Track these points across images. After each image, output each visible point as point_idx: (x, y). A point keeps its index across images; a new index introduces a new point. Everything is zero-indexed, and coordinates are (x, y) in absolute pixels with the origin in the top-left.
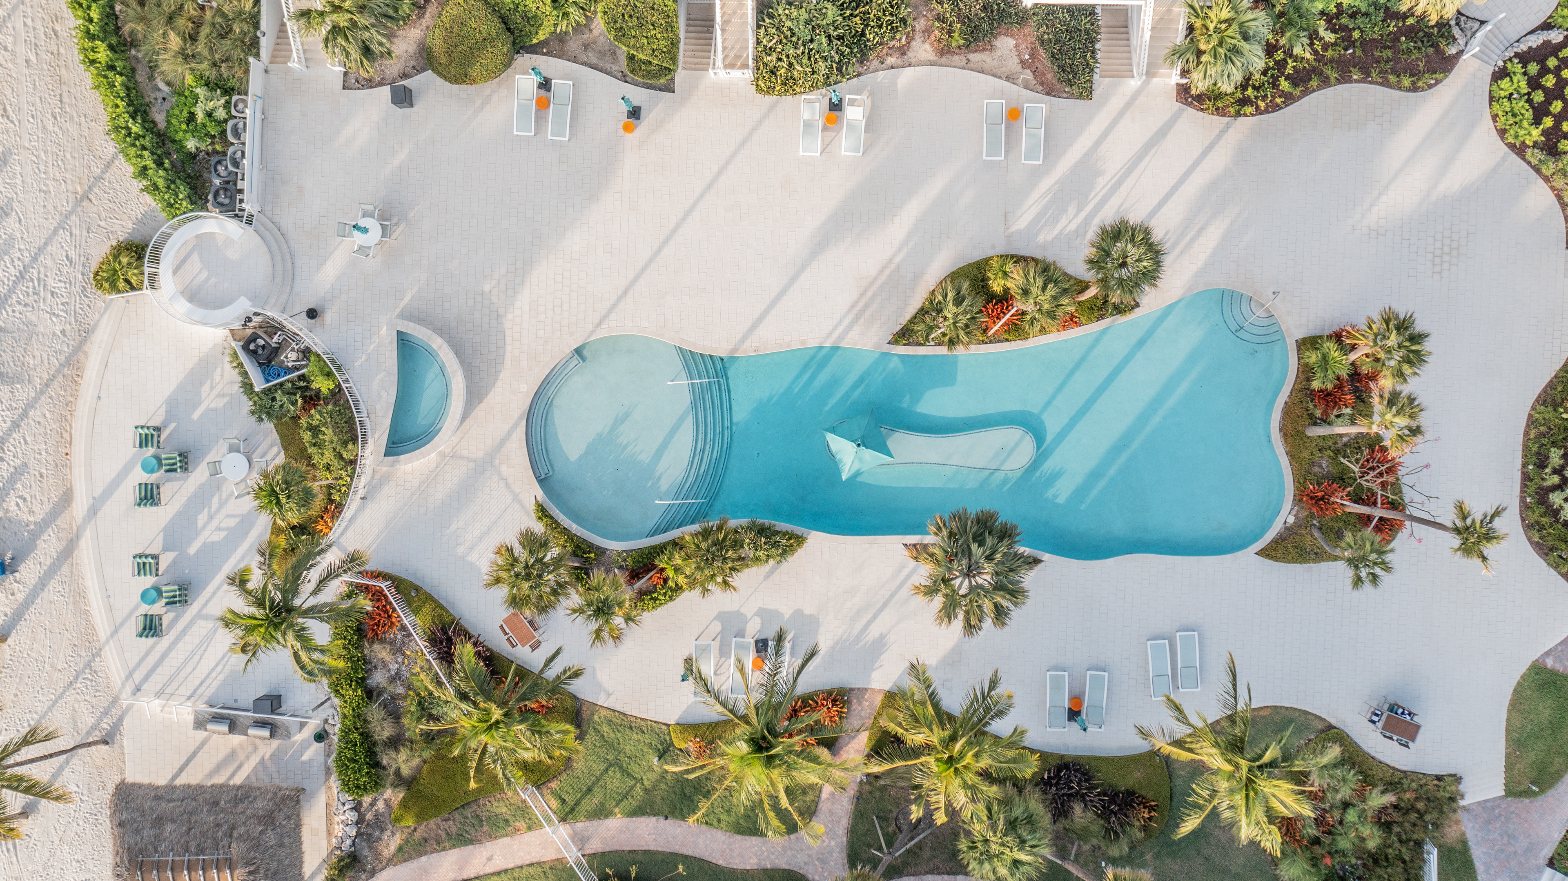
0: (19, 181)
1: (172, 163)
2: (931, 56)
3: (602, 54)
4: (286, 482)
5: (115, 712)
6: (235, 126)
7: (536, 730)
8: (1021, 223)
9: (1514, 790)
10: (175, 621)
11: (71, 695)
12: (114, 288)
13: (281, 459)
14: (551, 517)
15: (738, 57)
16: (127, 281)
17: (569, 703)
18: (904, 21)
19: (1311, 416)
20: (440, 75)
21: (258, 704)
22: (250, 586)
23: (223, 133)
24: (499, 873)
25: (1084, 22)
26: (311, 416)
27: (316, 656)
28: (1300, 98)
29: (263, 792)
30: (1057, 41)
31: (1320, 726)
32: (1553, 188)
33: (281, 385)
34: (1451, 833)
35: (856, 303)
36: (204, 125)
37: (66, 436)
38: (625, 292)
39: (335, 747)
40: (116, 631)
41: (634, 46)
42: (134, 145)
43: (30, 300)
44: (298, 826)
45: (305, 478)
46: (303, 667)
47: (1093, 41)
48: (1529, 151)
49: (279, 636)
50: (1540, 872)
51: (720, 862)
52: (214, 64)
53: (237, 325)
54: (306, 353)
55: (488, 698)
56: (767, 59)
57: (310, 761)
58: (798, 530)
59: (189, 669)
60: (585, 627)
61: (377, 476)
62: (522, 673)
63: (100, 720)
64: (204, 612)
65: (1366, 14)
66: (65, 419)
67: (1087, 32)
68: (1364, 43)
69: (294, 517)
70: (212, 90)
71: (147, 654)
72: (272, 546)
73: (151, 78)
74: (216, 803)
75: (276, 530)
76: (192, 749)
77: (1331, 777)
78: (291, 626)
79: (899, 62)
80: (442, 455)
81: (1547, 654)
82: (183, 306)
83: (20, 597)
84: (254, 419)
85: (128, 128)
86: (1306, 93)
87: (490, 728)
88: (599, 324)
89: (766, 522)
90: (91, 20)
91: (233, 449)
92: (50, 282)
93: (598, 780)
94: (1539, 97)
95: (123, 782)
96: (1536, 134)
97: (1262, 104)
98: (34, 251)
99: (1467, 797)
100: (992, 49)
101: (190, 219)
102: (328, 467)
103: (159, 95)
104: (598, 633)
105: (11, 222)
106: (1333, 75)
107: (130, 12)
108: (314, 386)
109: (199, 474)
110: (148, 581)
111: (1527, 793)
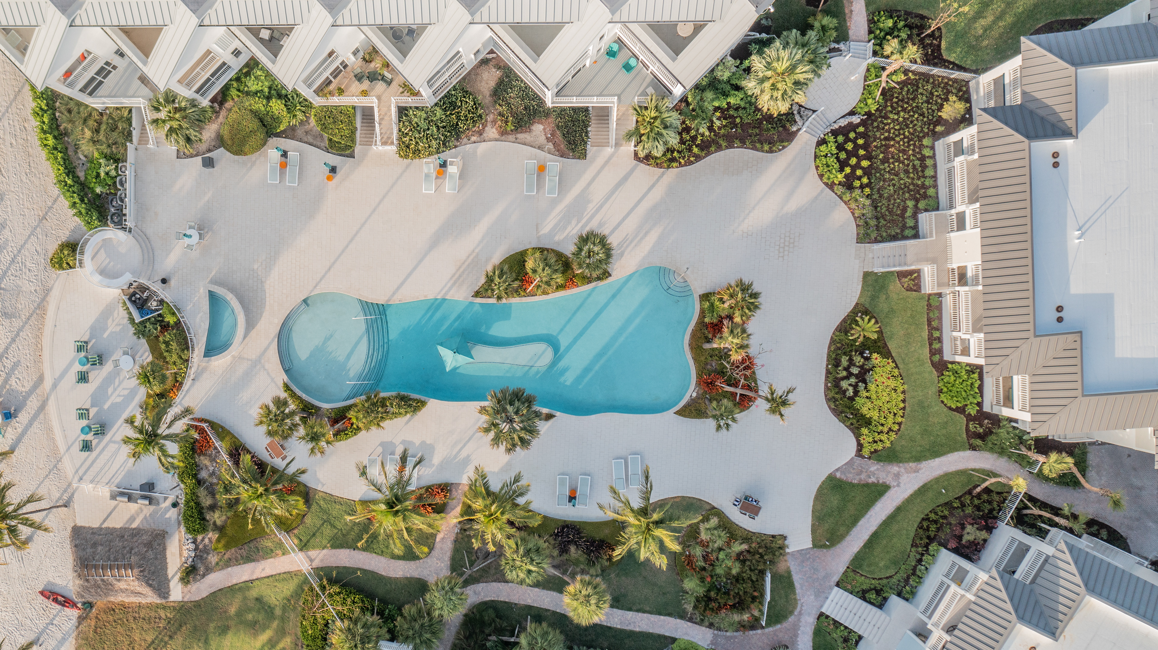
0: (9, 210)
1: (89, 200)
2: (497, 136)
3: (315, 137)
4: (153, 371)
5: (70, 491)
6: (121, 180)
7: (282, 499)
8: (546, 229)
9: (817, 545)
10: (98, 444)
11: (47, 482)
12: (61, 267)
13: (150, 359)
14: (292, 391)
15: (389, 138)
16: (68, 264)
17: (302, 488)
18: (480, 116)
19: (706, 338)
20: (228, 150)
21: (142, 487)
22: (136, 424)
23: (115, 183)
24: (268, 577)
25: (582, 117)
26: (165, 336)
27: (170, 460)
28: (704, 157)
29: (146, 532)
30: (566, 127)
31: (708, 507)
32: (850, 208)
33: (149, 319)
34: (781, 567)
35: (455, 274)
36: (105, 179)
37: (39, 346)
38: (329, 269)
39: (182, 510)
40: (69, 448)
41: (331, 134)
42: (69, 191)
43: (18, 274)
44: (165, 549)
45: (162, 369)
46: (163, 465)
47: (586, 126)
48: (836, 188)
49: (152, 450)
50: (831, 589)
51: (383, 573)
52: (109, 146)
53: (125, 287)
54: (161, 302)
55: (257, 481)
56: (404, 139)
57: (170, 518)
58: (423, 398)
59: (106, 468)
60: (305, 447)
61: (200, 368)
62: (274, 470)
63: (62, 494)
64: (113, 439)
65: (745, 108)
66: (38, 337)
67: (583, 121)
68: (742, 124)
69: (157, 389)
70: (108, 160)
71: (85, 460)
72: (147, 404)
73: (76, 152)
74: (123, 537)
75: (149, 396)
76: (109, 511)
77: (712, 534)
78: (157, 444)
79: (479, 139)
80: (234, 357)
81: (837, 470)
82: (98, 278)
83: (20, 430)
84: (135, 337)
85: (66, 182)
86: (708, 154)
87: (258, 497)
88: (315, 287)
89: (406, 394)
90: (44, 123)
91: (125, 353)
92: (28, 264)
93: (319, 529)
94: (843, 156)
95: (75, 526)
96: (840, 177)
97: (682, 161)
98: (19, 247)
99: (790, 547)
100: (530, 131)
101: (100, 231)
102: (174, 363)
103: (81, 162)
104: (312, 450)
105: (6, 232)
106: (724, 144)
107: (64, 117)
108: (166, 320)
109: (108, 367)
110: (84, 422)
111: (824, 546)
